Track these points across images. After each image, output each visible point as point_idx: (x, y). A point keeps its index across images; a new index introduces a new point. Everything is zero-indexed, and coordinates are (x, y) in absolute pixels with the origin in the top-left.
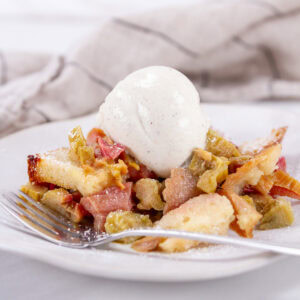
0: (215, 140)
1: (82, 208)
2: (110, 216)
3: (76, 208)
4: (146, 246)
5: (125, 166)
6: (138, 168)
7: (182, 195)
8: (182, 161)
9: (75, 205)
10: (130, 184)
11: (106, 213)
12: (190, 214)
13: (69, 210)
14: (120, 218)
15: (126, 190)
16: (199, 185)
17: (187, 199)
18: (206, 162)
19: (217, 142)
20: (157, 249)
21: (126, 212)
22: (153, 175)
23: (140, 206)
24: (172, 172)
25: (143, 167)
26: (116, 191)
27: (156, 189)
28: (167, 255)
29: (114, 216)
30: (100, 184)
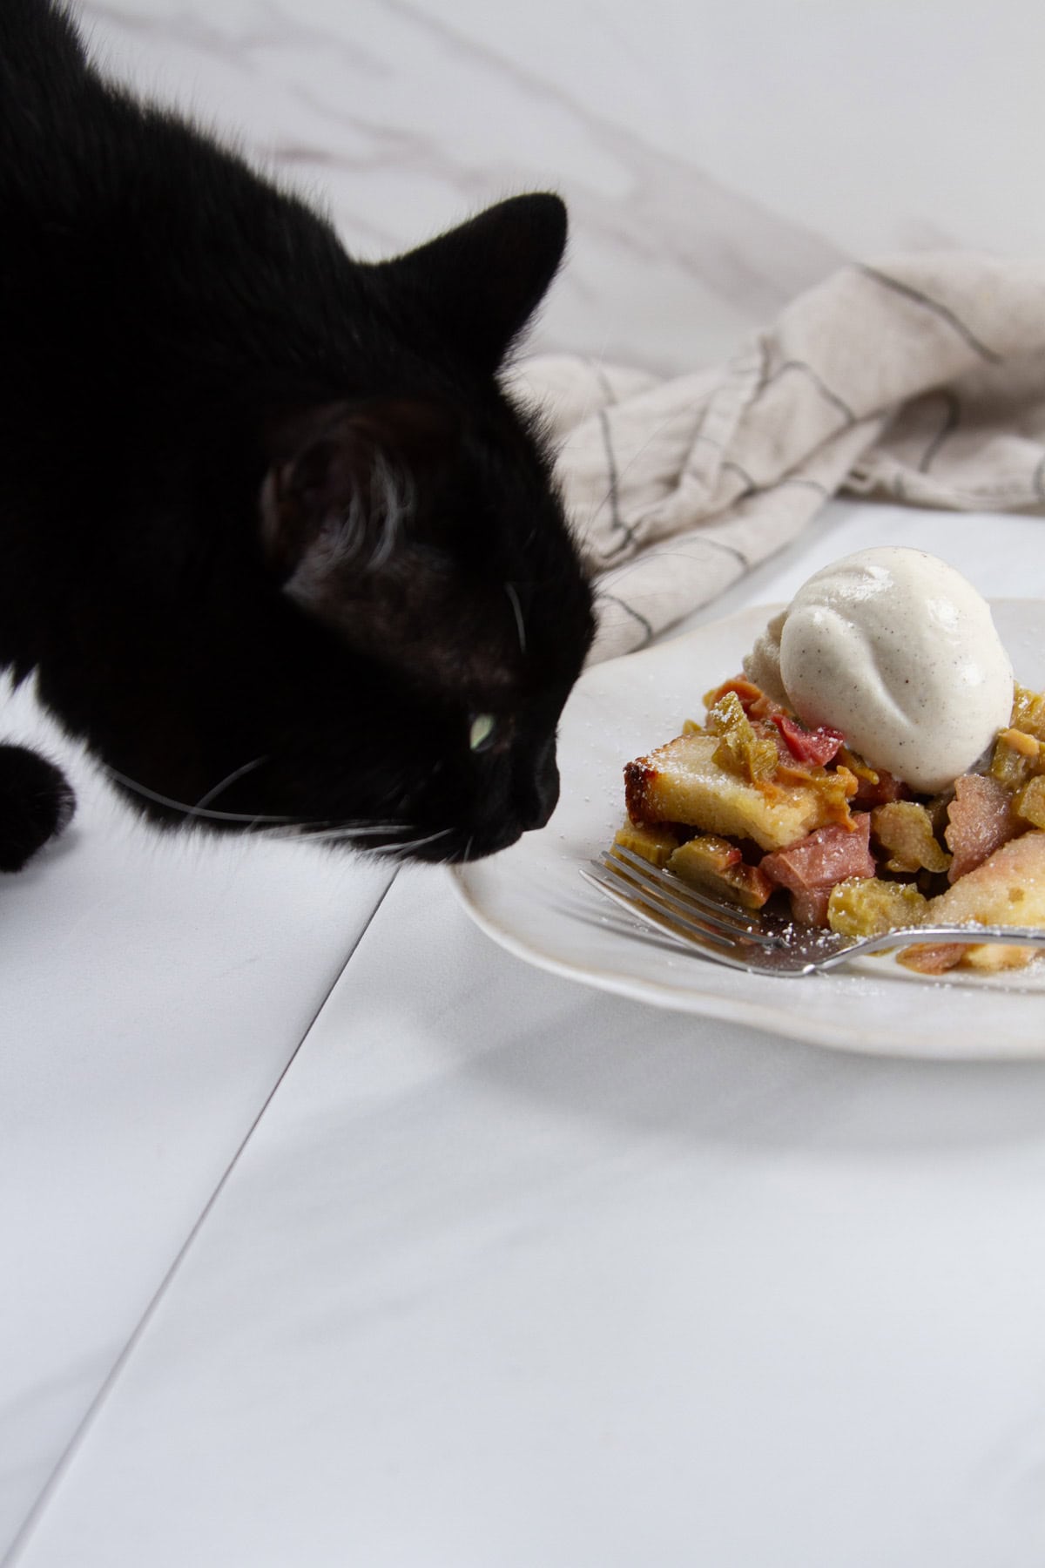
0: (1025, 702)
1: (766, 878)
2: (837, 893)
3: (755, 879)
4: (934, 959)
5: (854, 780)
6: (876, 779)
7: (985, 834)
8: (974, 759)
9: (748, 872)
10: (866, 818)
11: (828, 886)
12: (1022, 883)
13: (737, 882)
14: (860, 897)
15: (860, 831)
16: (1023, 811)
17: (1000, 844)
18: (1029, 758)
19: (1031, 707)
20: (962, 965)
21: (868, 882)
22: (910, 793)
23: (894, 865)
24: (958, 785)
25: (885, 775)
26: (839, 836)
27: (928, 824)
28: (989, 980)
29: (847, 893)
30: (803, 824)
